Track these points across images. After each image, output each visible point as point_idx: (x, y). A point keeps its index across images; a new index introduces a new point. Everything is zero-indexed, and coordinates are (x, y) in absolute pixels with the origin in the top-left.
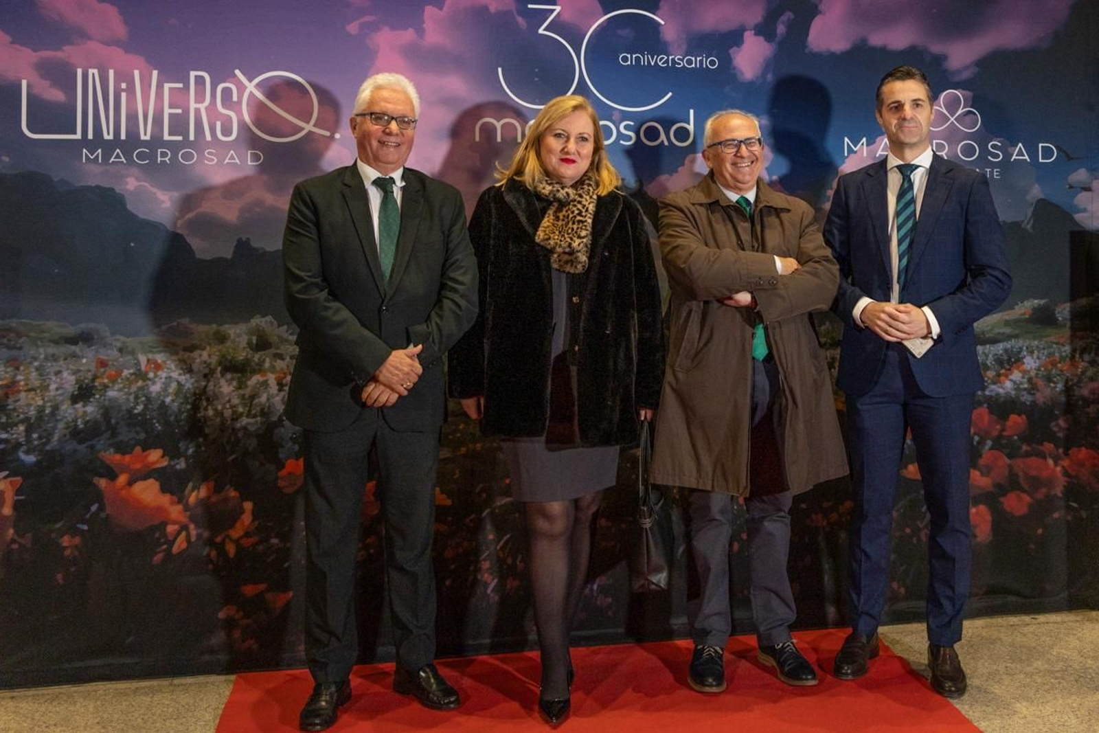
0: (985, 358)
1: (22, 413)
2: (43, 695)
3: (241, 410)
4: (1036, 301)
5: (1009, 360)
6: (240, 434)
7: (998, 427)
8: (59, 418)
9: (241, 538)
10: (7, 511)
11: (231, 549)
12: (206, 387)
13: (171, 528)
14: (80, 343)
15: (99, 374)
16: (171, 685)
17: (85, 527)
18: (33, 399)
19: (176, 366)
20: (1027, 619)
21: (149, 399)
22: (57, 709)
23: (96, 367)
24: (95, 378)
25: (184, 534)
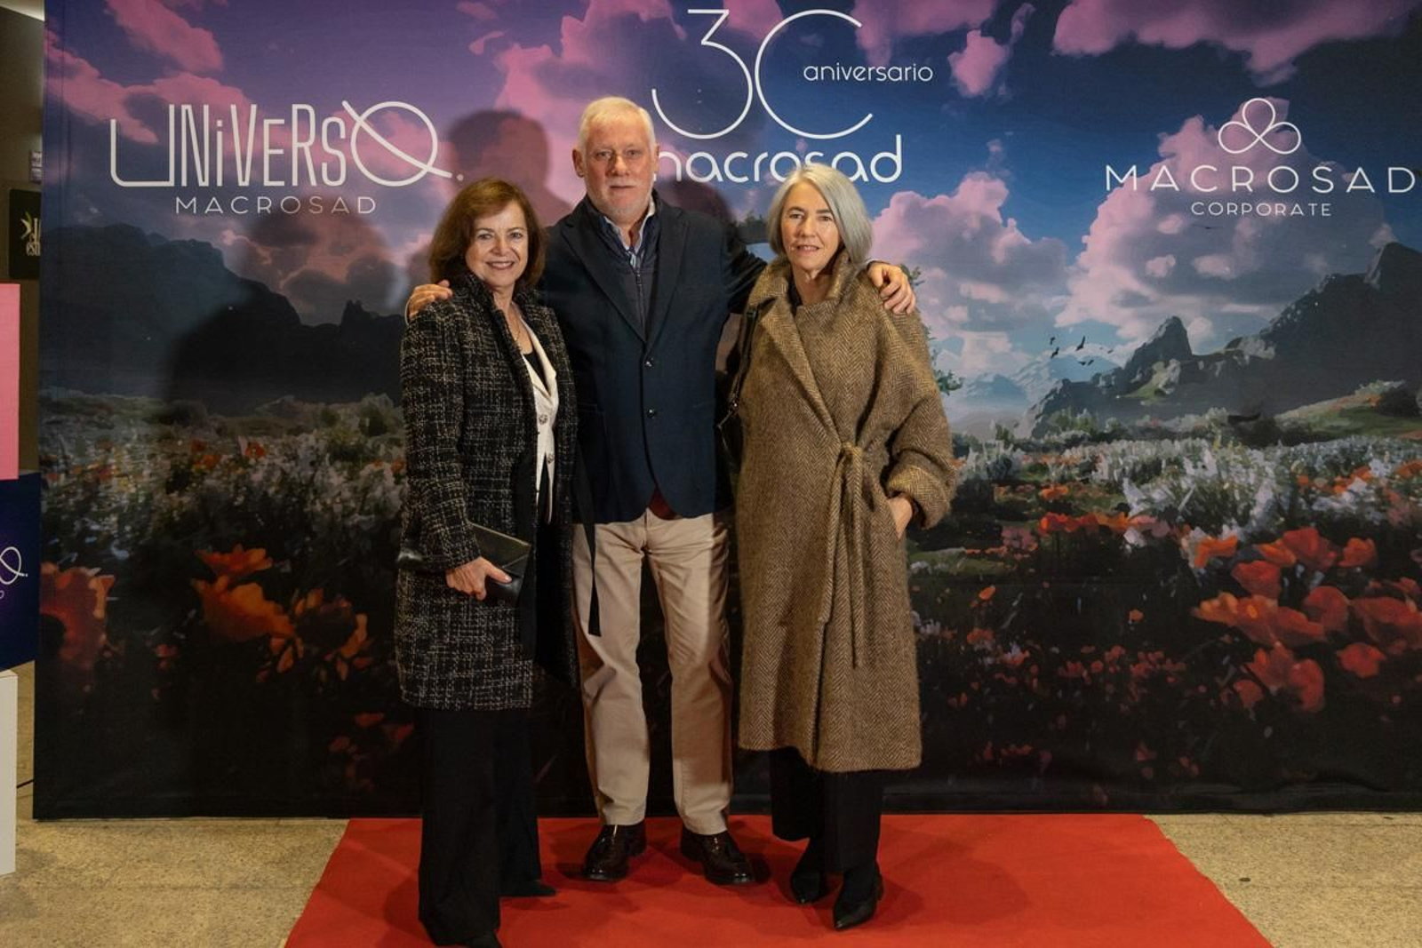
0: (1310, 459)
1: (116, 502)
2: (138, 827)
3: (353, 505)
4: (1387, 384)
5: (1347, 465)
6: (352, 534)
7: (1332, 555)
8: (153, 508)
9: (354, 657)
10: (99, 613)
11: (343, 670)
12: (313, 476)
13: (276, 642)
14: (175, 422)
15: (196, 459)
16: (277, 825)
17: (182, 636)
18: (126, 485)
19: (280, 452)
20: (1377, 818)
21: (250, 491)
22: (152, 843)
23: (193, 451)
24: (191, 462)
25: (290, 649)
